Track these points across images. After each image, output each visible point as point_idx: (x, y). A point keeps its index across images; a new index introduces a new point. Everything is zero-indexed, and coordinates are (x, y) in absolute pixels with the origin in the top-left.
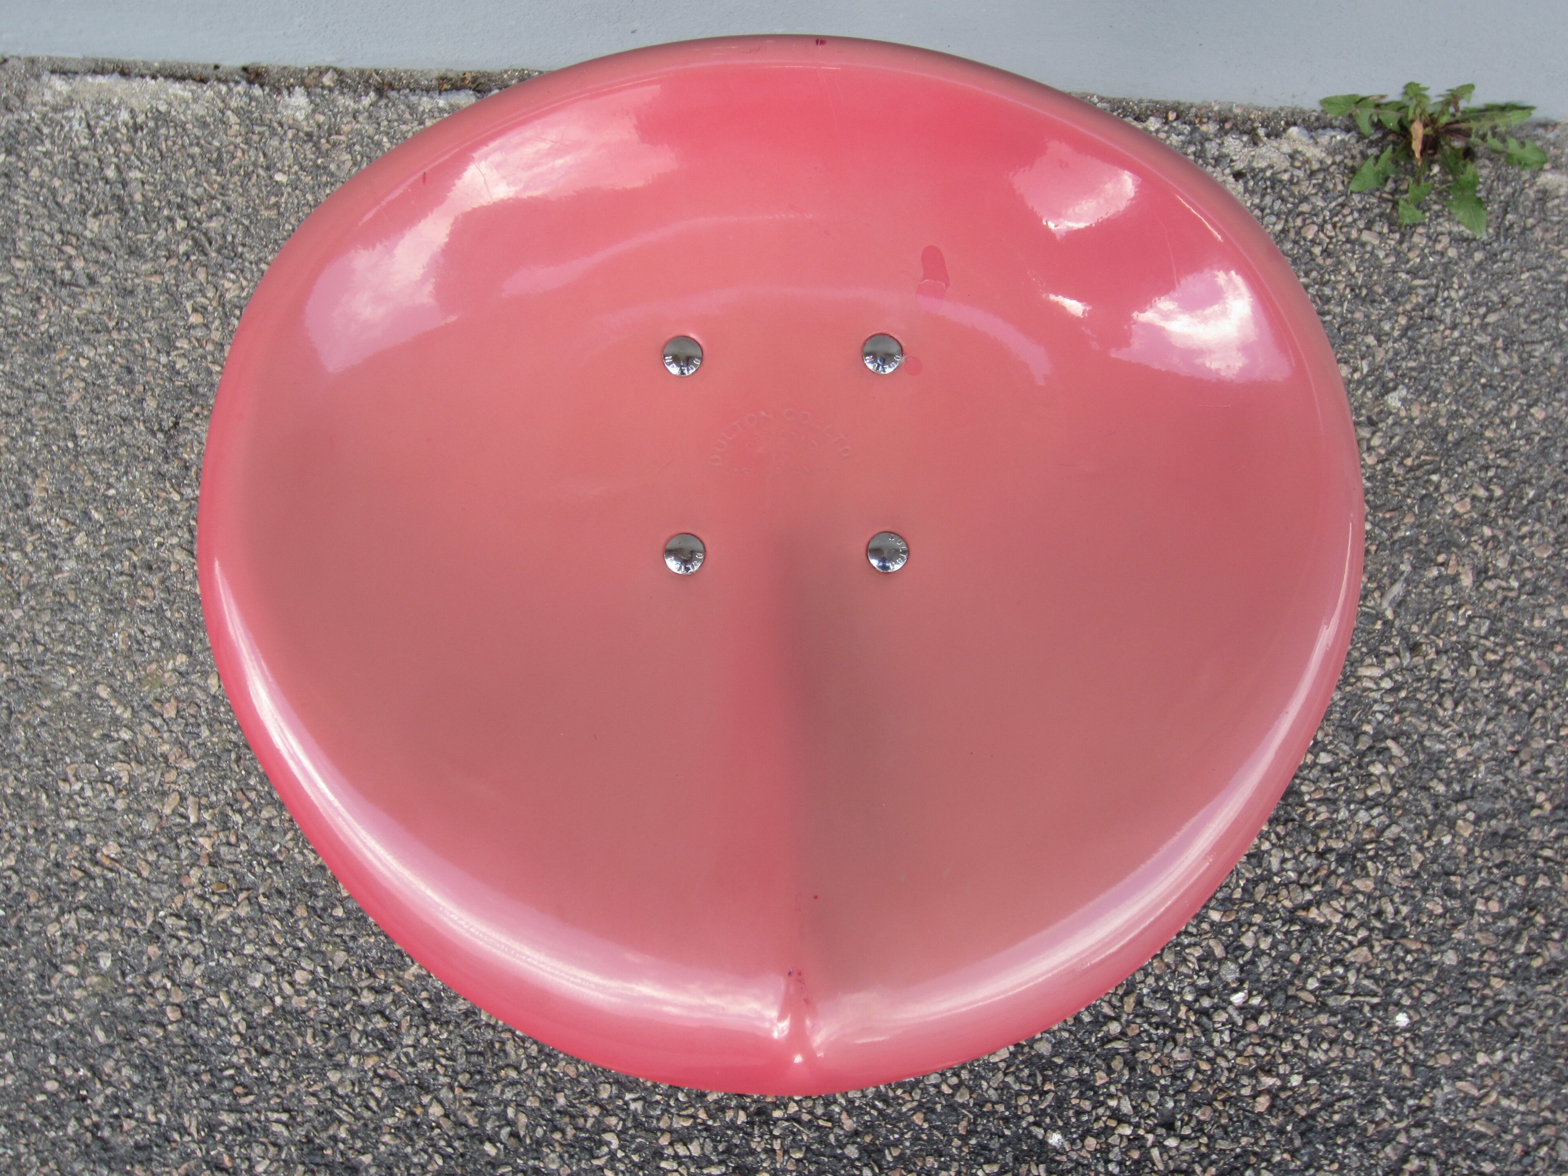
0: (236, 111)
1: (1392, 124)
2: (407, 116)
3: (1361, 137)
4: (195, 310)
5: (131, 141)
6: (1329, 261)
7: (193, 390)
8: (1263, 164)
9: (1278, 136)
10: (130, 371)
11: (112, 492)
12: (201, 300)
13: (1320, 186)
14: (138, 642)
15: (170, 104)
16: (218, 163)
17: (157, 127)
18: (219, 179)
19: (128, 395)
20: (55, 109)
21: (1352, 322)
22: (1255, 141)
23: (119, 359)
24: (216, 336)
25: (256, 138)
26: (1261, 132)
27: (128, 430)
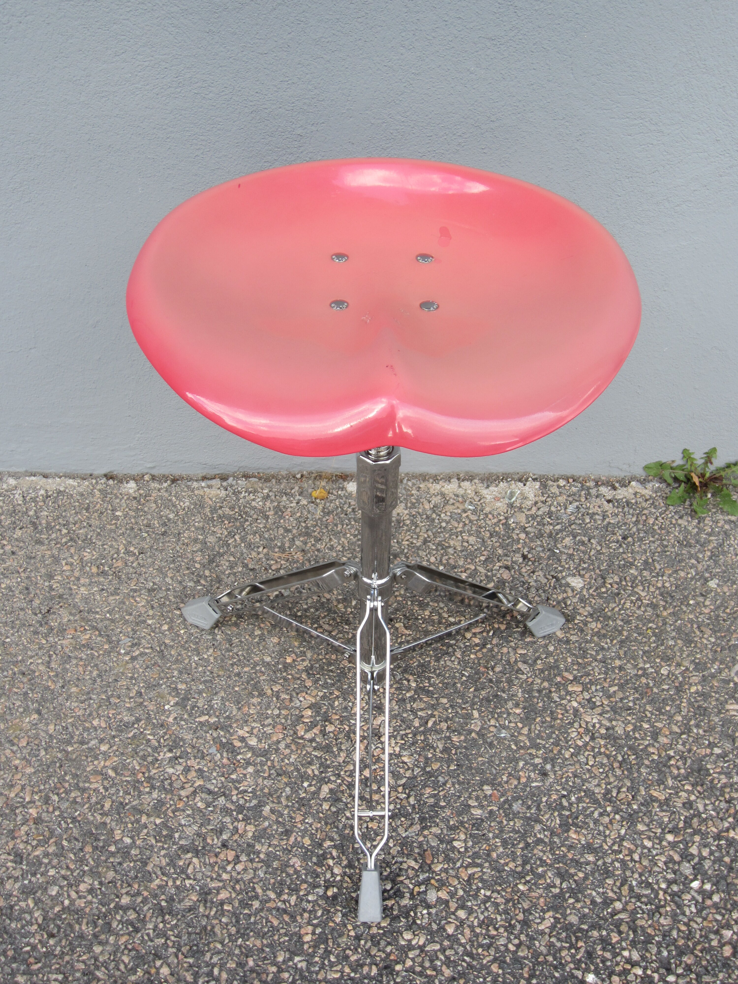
0: (100, 490)
1: (682, 478)
2: (186, 489)
3: (669, 485)
4: (66, 564)
5: (44, 502)
6: (663, 531)
7: (61, 596)
8: (621, 497)
9: (626, 486)
10: (27, 589)
11: (8, 640)
12: (71, 560)
13: (653, 504)
14: (10, 709)
15: (66, 488)
16: (87, 509)
17: (58, 496)
18: (87, 514)
19: (25, 599)
20: (7, 491)
21: (682, 554)
22: (614, 488)
23: (22, 584)
24: (76, 574)
25: (108, 499)
26: (617, 485)
27: (22, 613)
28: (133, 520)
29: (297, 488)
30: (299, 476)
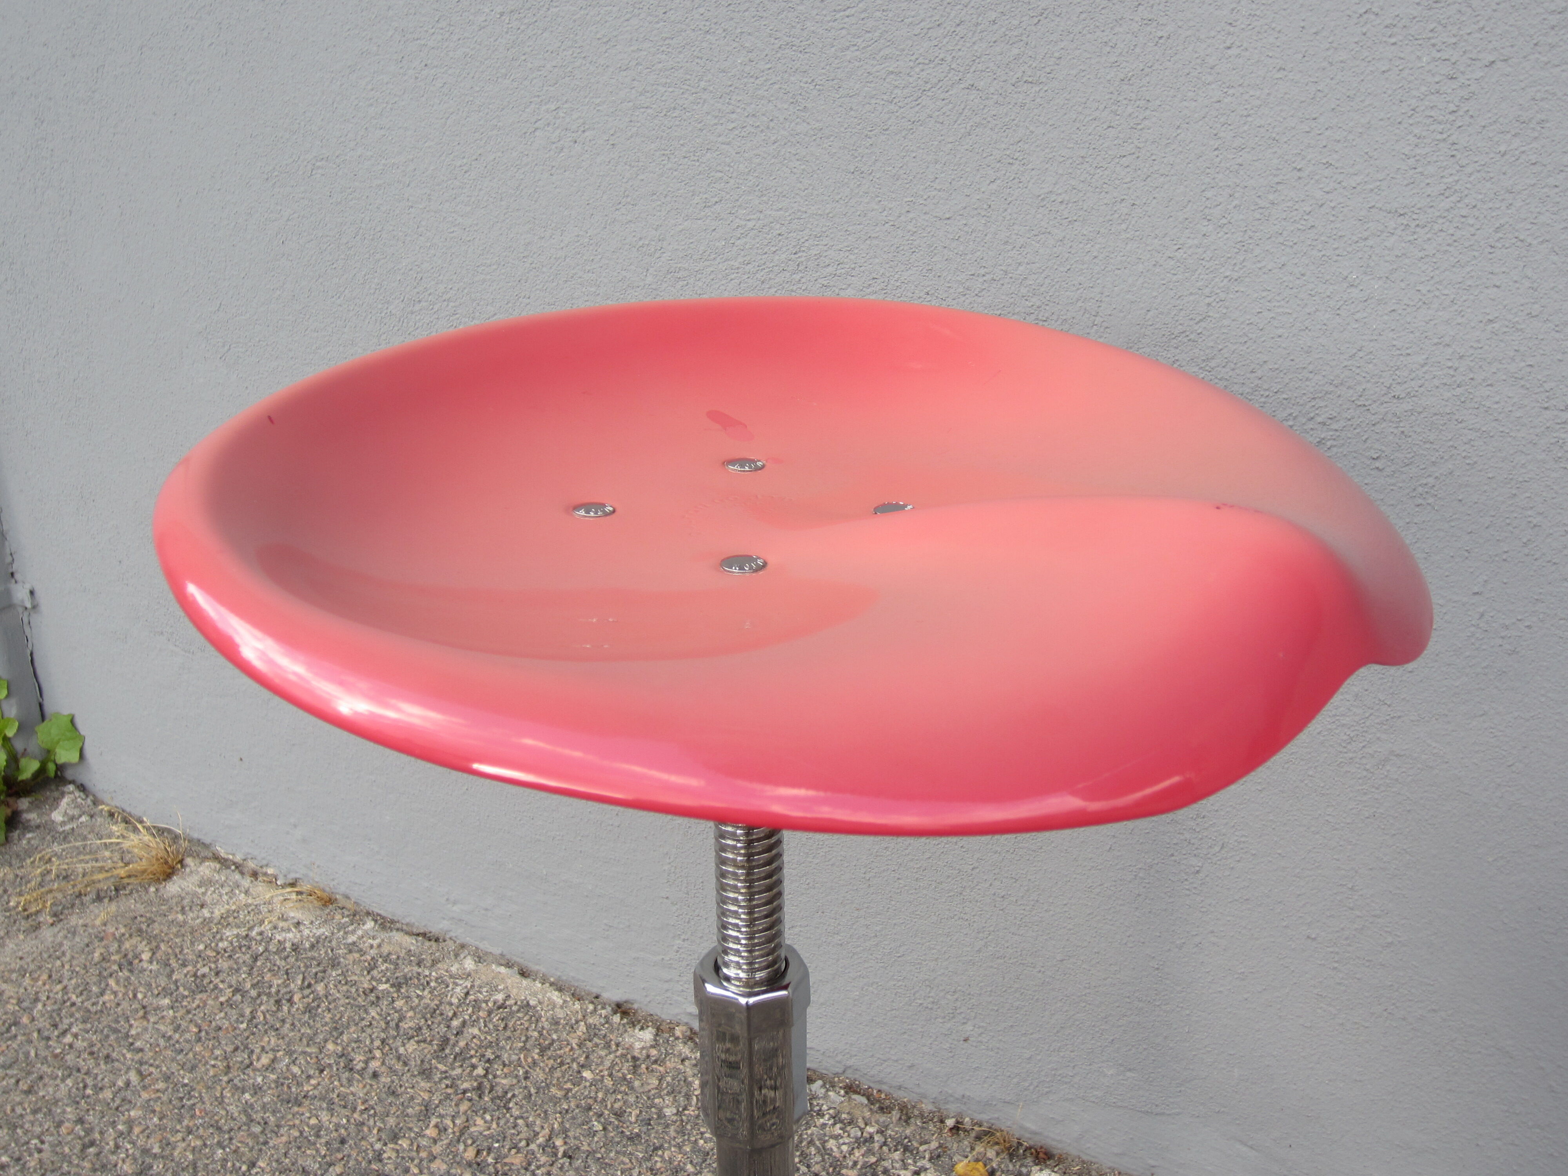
0: (588, 1027)
4: (436, 1126)
5: (490, 1013)
10: (343, 1142)
15: (540, 1003)
16: (544, 1048)
17: (518, 1011)
18: (536, 1057)
19: (325, 1156)
20: (451, 977)
23: (343, 1131)
24: (437, 1149)
25: (589, 1044)
28: (600, 1095)
29: (934, 1145)
30: (950, 1122)
